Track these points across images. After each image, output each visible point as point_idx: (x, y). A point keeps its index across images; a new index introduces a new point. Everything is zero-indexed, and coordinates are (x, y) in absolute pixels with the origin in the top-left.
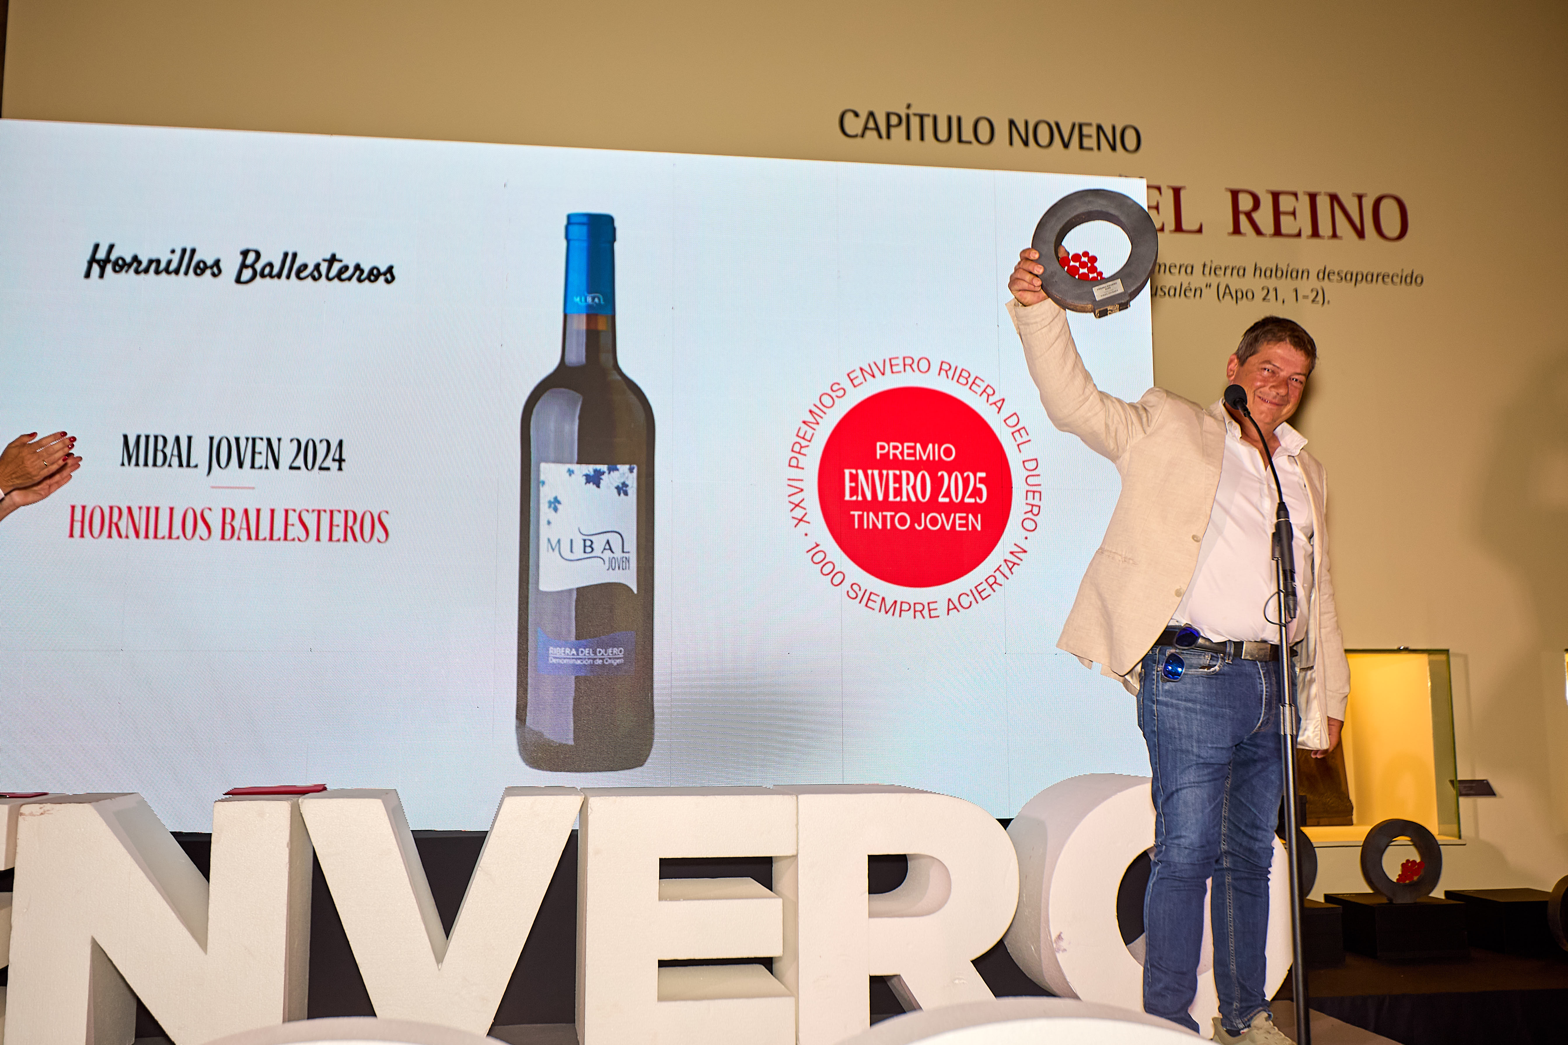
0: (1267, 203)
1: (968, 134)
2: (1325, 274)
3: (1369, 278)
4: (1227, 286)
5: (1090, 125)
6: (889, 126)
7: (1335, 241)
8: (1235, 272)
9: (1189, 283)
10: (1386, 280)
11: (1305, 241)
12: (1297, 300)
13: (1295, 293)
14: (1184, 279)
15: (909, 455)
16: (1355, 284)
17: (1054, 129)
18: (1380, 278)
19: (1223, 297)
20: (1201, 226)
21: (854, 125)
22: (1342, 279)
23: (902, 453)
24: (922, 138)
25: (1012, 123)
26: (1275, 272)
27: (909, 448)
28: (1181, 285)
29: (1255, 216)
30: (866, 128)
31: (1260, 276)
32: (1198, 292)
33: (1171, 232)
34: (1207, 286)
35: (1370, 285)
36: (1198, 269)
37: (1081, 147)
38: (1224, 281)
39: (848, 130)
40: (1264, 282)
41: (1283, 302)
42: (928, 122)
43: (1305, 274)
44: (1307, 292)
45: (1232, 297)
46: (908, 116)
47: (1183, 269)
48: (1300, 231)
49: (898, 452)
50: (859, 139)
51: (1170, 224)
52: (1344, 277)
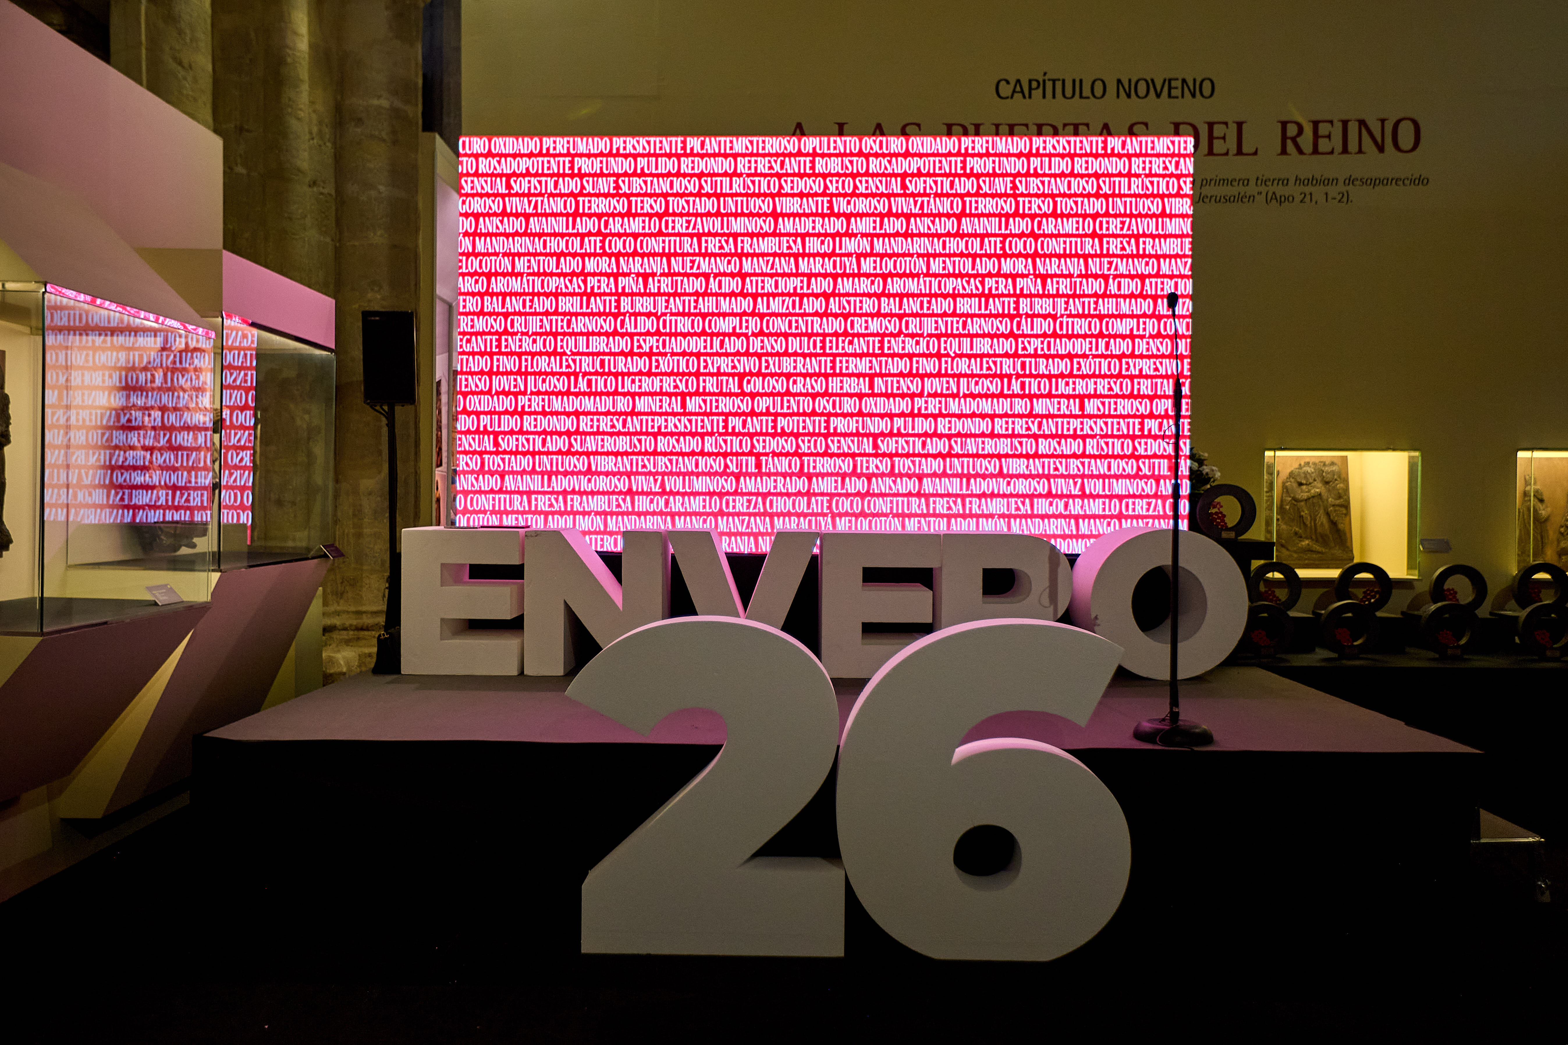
0: (1308, 130)
1: (1087, 92)
2: (1350, 181)
3: (1385, 182)
4: (1274, 193)
5: (1177, 79)
6: (1030, 89)
7: (1360, 155)
8: (1281, 182)
9: (1245, 193)
10: (1398, 182)
11: (1336, 157)
12: (1327, 201)
13: (1326, 196)
14: (1242, 189)
16: (1374, 187)
17: (1150, 83)
18: (1394, 181)
19: (1270, 202)
20: (1257, 149)
21: (1006, 90)
22: (1363, 183)
24: (1054, 97)
25: (1119, 81)
26: (1312, 181)
28: (1239, 193)
29: (1298, 139)
30: (1014, 91)
31: (1300, 184)
32: (1252, 198)
33: (1234, 155)
34: (1258, 193)
35: (1385, 187)
36: (1252, 182)
37: (1170, 96)
38: (1271, 189)
39: (1002, 95)
40: (1302, 189)
41: (1316, 202)
42: (1059, 85)
43: (1335, 181)
44: (1336, 195)
45: (1277, 201)
46: (1044, 81)
47: (1241, 182)
48: (1333, 149)
50: (1009, 100)
51: (1234, 149)
52: (1363, 181)
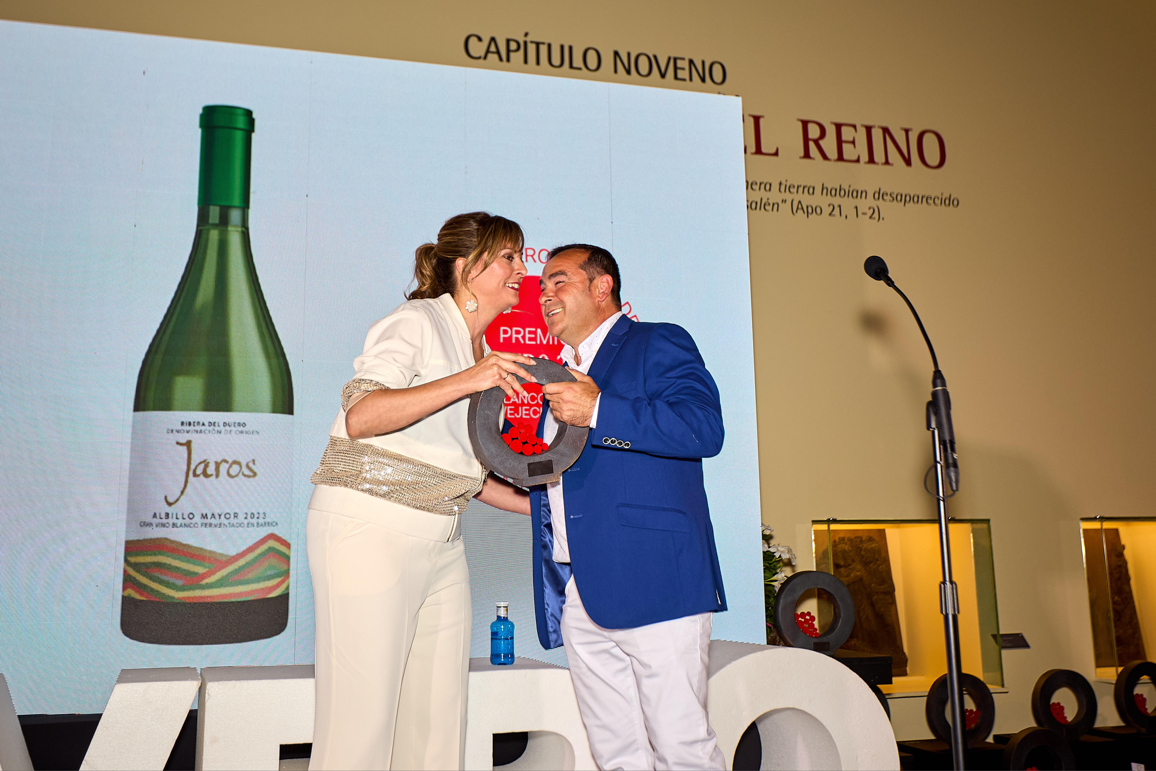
0: (831, 131)
1: (578, 62)
2: (879, 195)
3: (916, 199)
4: (800, 202)
5: (683, 59)
6: (508, 50)
7: (887, 167)
8: (806, 190)
9: (768, 199)
10: (929, 201)
11: (863, 166)
12: (857, 216)
13: (855, 210)
14: (763, 195)
15: (530, 339)
16: (905, 204)
17: (653, 60)
18: (924, 199)
19: (797, 211)
20: (777, 150)
22: (893, 199)
23: (524, 337)
24: (538, 62)
25: (616, 53)
26: (838, 191)
27: (530, 332)
28: (761, 199)
29: (822, 143)
30: (488, 51)
31: (827, 194)
32: (776, 206)
33: (752, 154)
34: (783, 201)
35: (916, 205)
36: (775, 187)
37: (676, 77)
38: (797, 197)
39: (472, 52)
40: (830, 199)
41: (846, 217)
42: (544, 49)
43: (864, 194)
44: (866, 210)
45: (804, 212)
46: (526, 43)
47: (763, 186)
48: (859, 157)
49: (520, 336)
50: (482, 61)
51: (752, 148)
52: (895, 197)
